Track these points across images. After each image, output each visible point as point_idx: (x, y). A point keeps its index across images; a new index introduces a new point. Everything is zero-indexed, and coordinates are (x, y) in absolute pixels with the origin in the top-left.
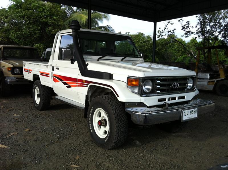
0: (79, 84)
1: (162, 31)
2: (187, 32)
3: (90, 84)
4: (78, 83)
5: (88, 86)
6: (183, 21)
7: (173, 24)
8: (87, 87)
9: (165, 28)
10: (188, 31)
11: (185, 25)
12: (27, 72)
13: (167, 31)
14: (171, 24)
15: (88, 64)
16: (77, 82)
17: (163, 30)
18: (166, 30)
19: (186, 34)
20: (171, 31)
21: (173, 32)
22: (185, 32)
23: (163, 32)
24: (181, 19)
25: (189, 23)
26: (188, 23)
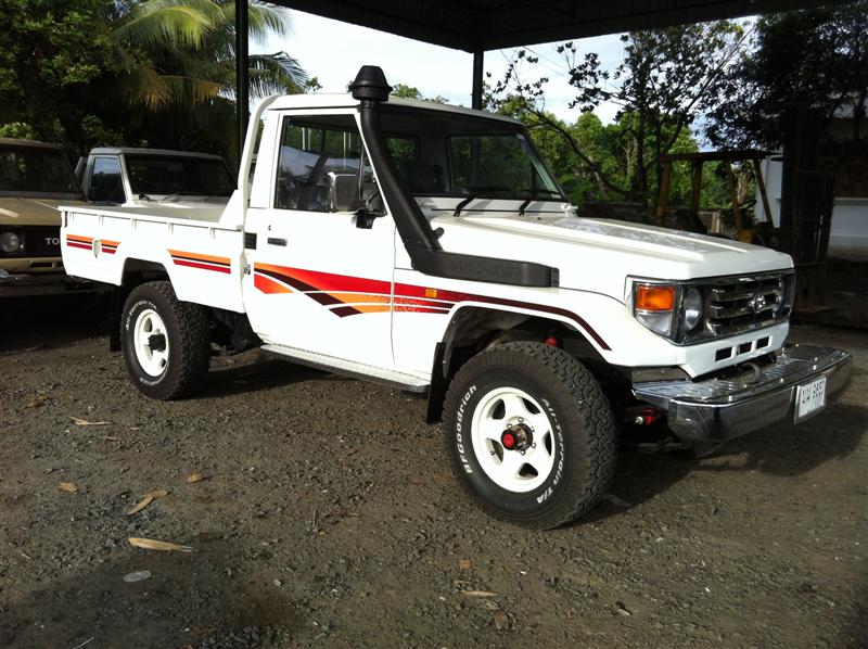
0: (404, 301)
1: (499, 84)
2: (587, 91)
3: (458, 305)
4: (397, 300)
5: (453, 311)
6: (574, 51)
7: (536, 60)
8: (447, 312)
9: (509, 76)
10: (591, 87)
11: (580, 68)
12: (90, 248)
13: (515, 85)
14: (530, 60)
15: (441, 231)
16: (392, 296)
17: (503, 79)
18: (513, 84)
19: (583, 99)
20: (532, 88)
21: (538, 91)
22: (580, 93)
23: (501, 90)
24: (569, 46)
25: (597, 61)
26: (592, 59)
